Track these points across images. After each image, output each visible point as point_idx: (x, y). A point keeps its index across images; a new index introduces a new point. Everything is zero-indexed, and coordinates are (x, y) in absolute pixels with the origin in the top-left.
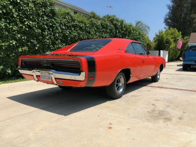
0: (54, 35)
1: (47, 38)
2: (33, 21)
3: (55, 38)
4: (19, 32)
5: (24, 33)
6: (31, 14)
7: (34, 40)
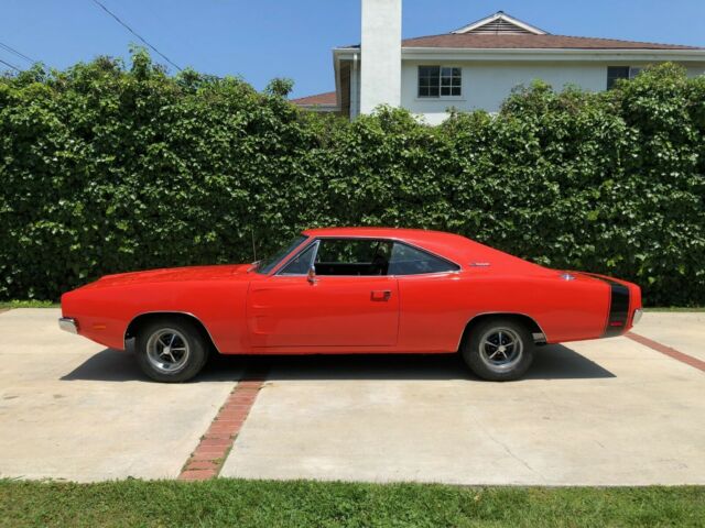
0: (289, 199)
1: (270, 207)
2: (226, 173)
3: (292, 205)
4: (192, 203)
5: (204, 203)
6: (220, 159)
7: (231, 215)
